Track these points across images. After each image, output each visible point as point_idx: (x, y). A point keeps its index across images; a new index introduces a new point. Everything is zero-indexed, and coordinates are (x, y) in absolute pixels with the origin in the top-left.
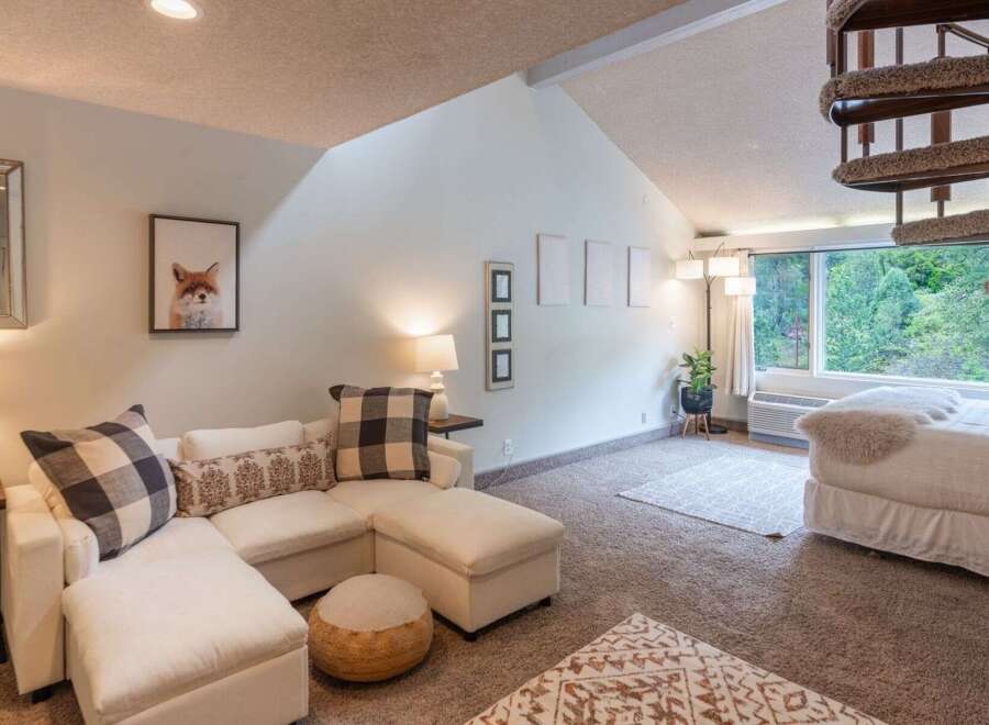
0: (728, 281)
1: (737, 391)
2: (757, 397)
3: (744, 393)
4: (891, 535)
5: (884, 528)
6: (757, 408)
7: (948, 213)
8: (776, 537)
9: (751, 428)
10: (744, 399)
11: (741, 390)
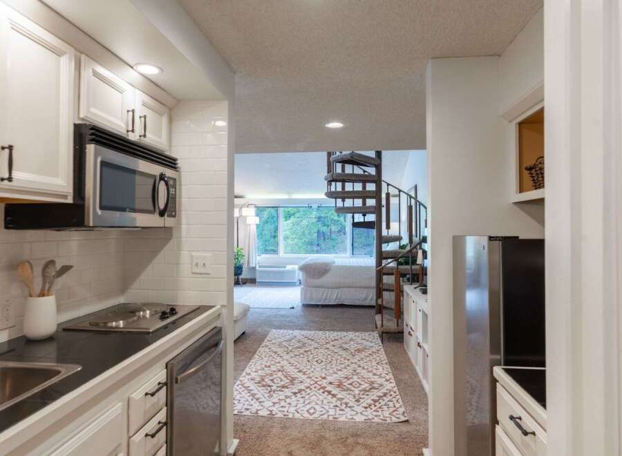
0: (248, 218)
1: (251, 265)
2: (259, 267)
3: (254, 266)
4: (325, 299)
5: (324, 297)
6: (261, 272)
7: (345, 206)
8: (293, 308)
9: (257, 280)
10: (254, 268)
11: (252, 265)
